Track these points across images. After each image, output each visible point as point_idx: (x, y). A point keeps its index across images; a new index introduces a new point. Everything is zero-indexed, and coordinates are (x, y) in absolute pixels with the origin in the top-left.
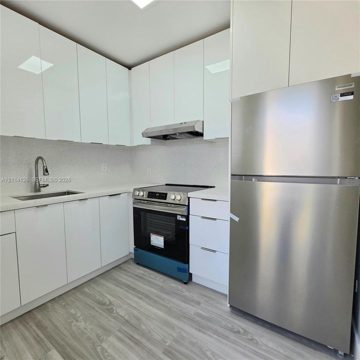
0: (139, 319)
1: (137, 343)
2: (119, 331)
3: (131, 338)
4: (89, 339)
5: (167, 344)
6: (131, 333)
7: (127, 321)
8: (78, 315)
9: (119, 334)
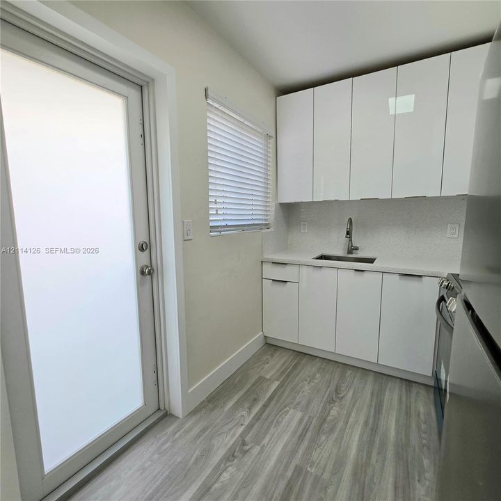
0: (332, 430)
1: (302, 438)
2: (310, 417)
3: (306, 430)
4: (294, 398)
5: (309, 469)
6: (311, 428)
7: (325, 420)
8: (315, 381)
9: (306, 419)
